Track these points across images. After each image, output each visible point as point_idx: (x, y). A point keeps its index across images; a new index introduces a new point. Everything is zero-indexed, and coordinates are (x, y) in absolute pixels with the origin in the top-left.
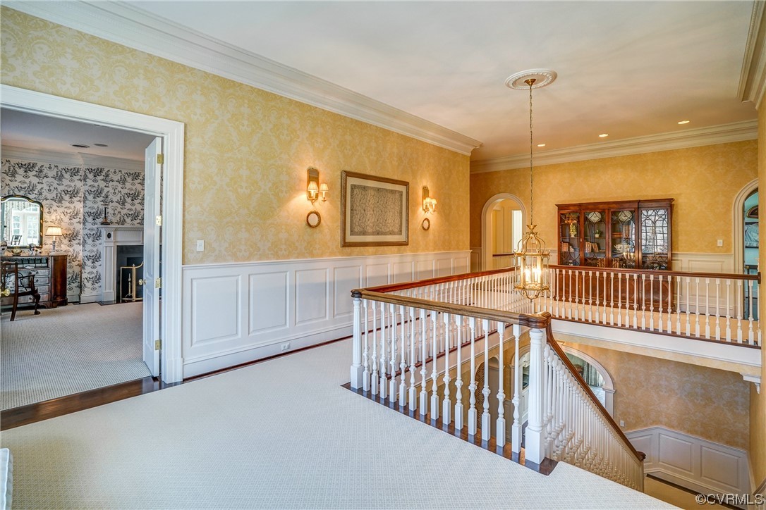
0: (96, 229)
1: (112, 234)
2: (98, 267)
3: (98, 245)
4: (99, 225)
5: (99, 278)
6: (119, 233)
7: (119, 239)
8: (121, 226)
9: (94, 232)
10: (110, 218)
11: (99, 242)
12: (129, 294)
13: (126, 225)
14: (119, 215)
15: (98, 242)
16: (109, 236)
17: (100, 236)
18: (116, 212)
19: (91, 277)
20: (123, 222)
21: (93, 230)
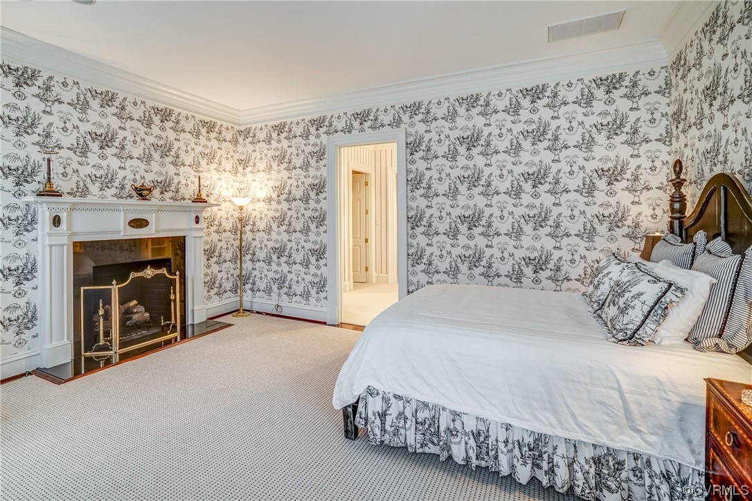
0: (23, 206)
1: (64, 216)
2: (30, 292)
3: (30, 243)
4: (31, 198)
5: (34, 317)
6: (77, 215)
7: (77, 229)
8: (78, 200)
9: (19, 213)
10: (58, 183)
11: (33, 235)
12: (102, 342)
13: (89, 199)
14: (75, 178)
15: (27, 236)
16: (56, 221)
17: (33, 221)
18: (69, 170)
19: (13, 317)
20: (85, 192)
21: (16, 207)
